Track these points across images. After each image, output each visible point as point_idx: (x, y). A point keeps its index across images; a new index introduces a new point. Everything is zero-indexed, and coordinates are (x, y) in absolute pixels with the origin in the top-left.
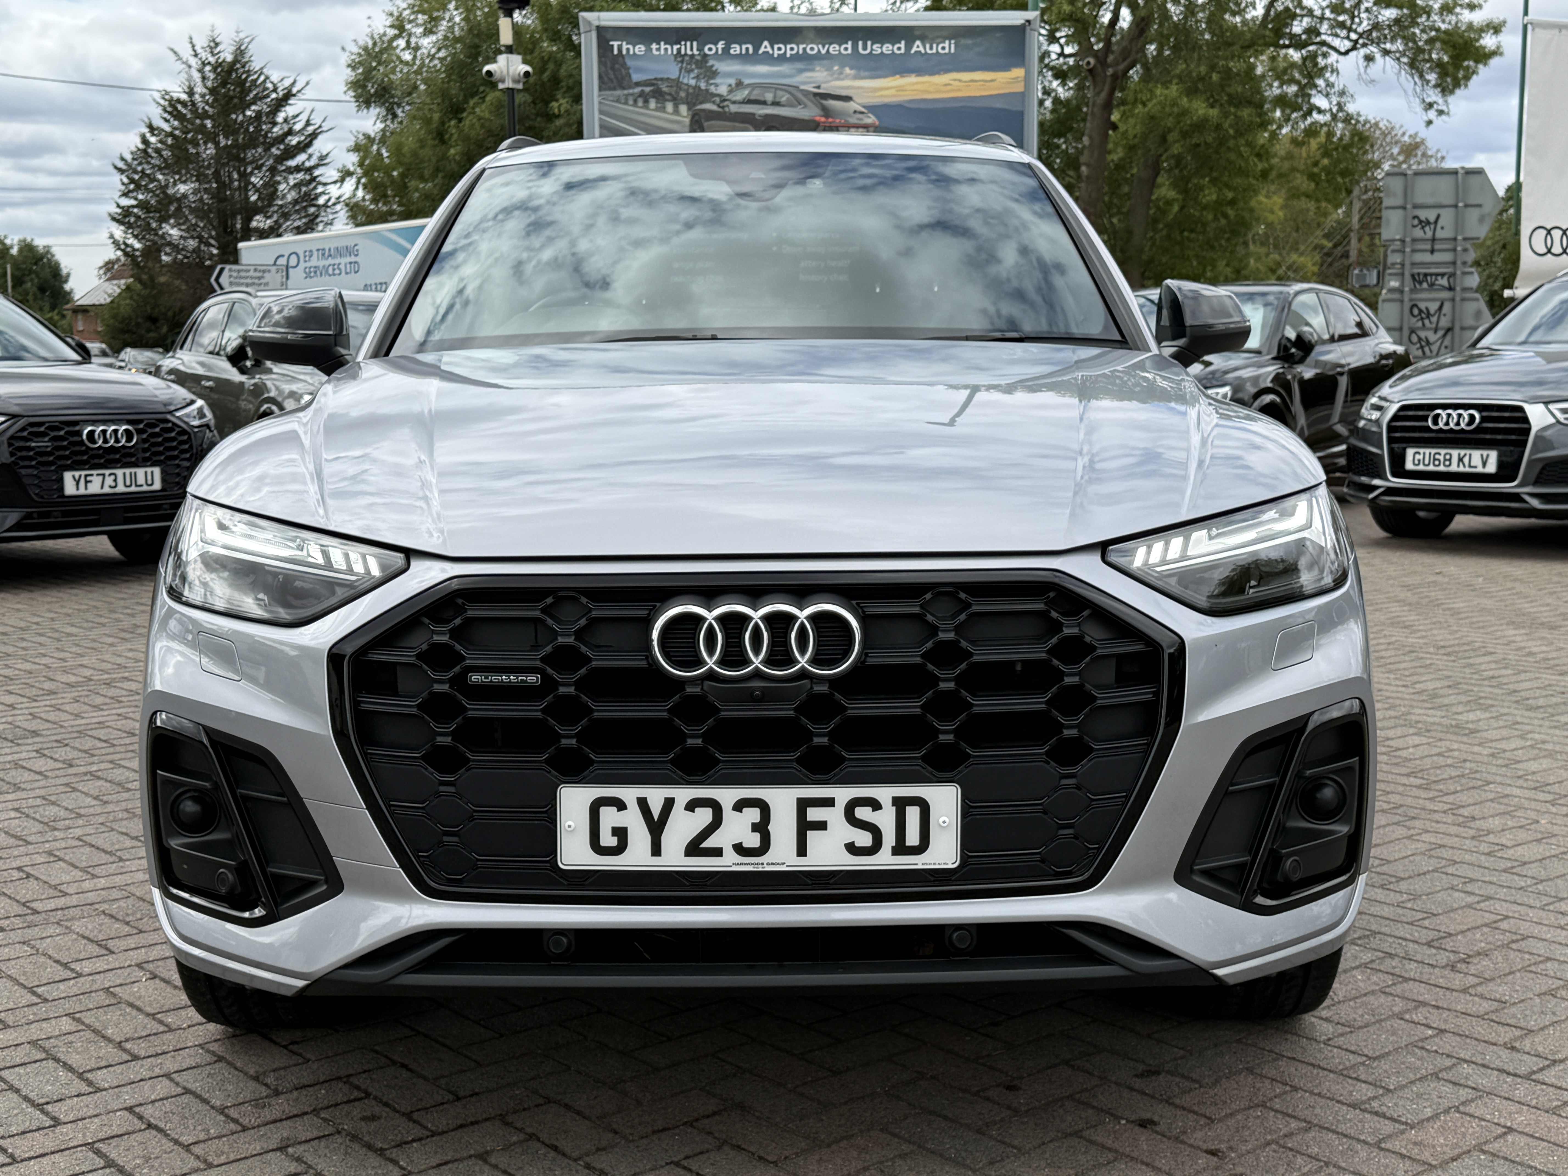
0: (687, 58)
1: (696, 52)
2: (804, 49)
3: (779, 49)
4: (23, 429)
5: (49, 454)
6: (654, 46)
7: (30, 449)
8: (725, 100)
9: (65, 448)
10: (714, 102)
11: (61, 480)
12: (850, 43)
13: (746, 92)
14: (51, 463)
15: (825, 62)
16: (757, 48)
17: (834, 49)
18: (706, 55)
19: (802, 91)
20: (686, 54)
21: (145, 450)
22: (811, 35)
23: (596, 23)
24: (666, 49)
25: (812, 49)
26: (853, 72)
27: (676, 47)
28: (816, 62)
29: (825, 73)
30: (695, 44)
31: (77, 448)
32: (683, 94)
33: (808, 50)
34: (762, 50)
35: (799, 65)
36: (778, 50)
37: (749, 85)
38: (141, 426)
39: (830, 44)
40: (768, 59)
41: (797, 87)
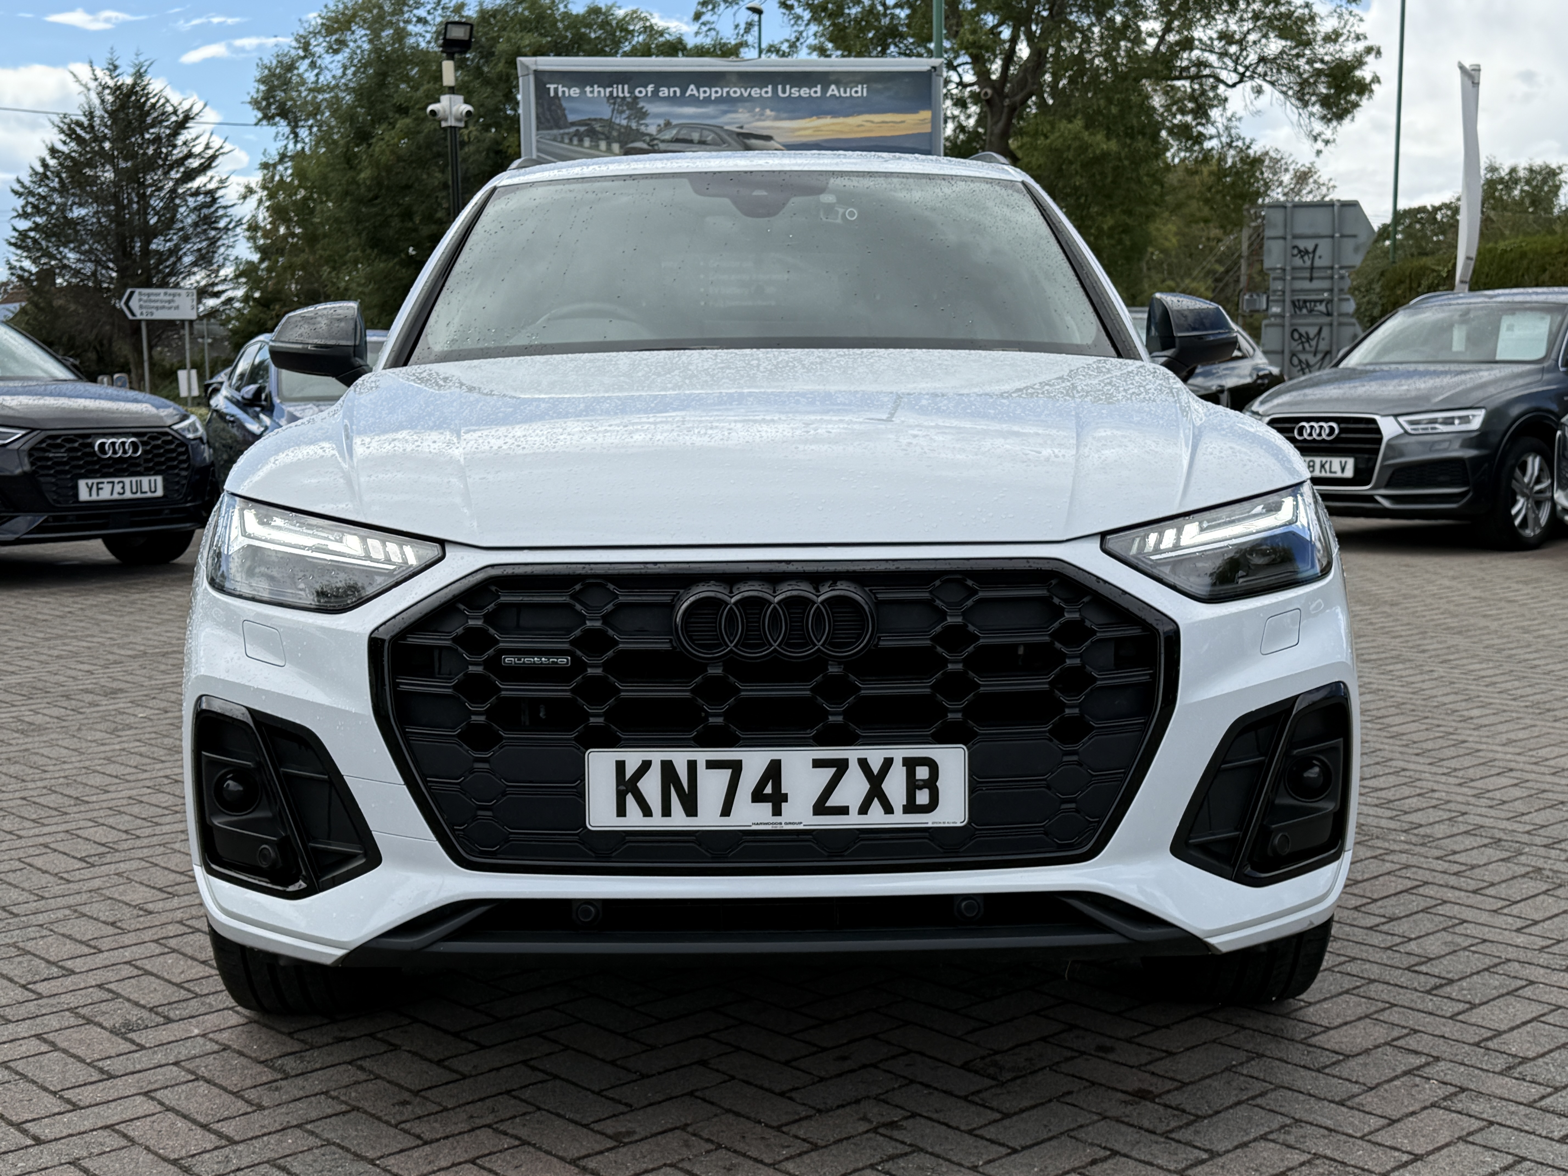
0: (619, 100)
1: (627, 95)
2: (728, 93)
3: (705, 92)
4: (42, 441)
5: (65, 464)
6: (588, 89)
7: (49, 459)
8: (655, 139)
9: (78, 458)
10: (644, 141)
11: (76, 488)
12: (770, 87)
13: (674, 132)
14: (66, 472)
15: (747, 104)
16: (683, 92)
17: (755, 92)
18: (636, 98)
19: (727, 130)
20: (618, 97)
21: (147, 461)
22: (734, 79)
23: (534, 68)
24: (599, 92)
25: (735, 92)
26: (773, 113)
27: (608, 90)
28: (739, 104)
29: (747, 115)
30: (626, 87)
31: (89, 459)
32: (615, 134)
33: (731, 93)
34: (689, 93)
35: (724, 107)
36: (703, 93)
37: (676, 126)
38: (145, 439)
39: (752, 88)
40: (694, 101)
41: (721, 128)
